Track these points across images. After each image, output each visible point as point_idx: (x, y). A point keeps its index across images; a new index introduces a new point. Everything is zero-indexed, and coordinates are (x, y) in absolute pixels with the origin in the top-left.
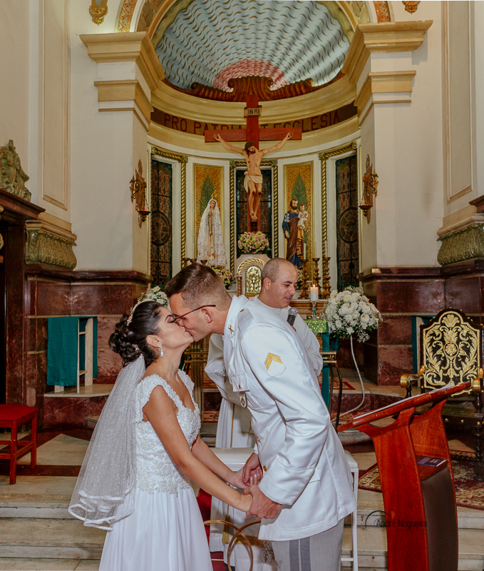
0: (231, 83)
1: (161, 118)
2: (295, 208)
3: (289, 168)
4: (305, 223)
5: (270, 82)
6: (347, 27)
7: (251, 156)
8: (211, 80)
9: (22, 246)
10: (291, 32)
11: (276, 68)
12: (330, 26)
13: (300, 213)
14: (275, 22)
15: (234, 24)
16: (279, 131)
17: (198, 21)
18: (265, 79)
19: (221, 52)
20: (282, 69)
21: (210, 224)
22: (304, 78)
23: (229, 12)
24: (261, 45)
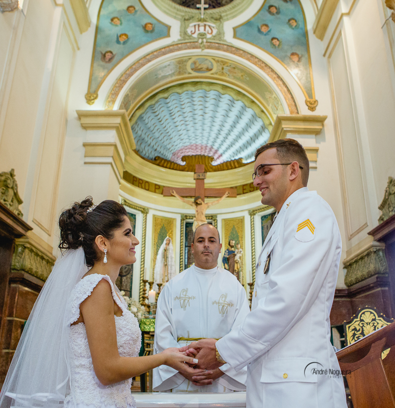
0: (184, 159)
1: (129, 178)
2: (232, 247)
3: (226, 222)
4: (240, 258)
5: (212, 159)
6: (267, 122)
7: (199, 206)
8: (169, 156)
10: (227, 127)
11: (216, 151)
12: (255, 123)
13: (236, 251)
14: (216, 120)
15: (187, 119)
16: (217, 194)
17: (162, 115)
18: (209, 157)
19: (177, 137)
20: (220, 151)
21: (165, 257)
22: (237, 158)
23: (184, 111)
24: (206, 134)
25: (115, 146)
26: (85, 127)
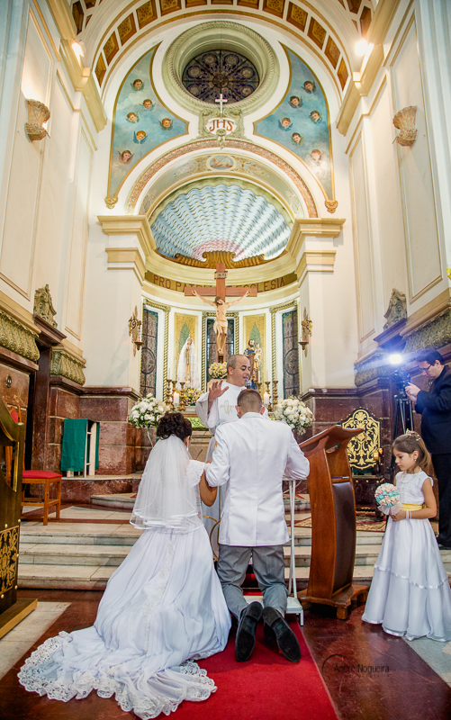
0: (205, 255)
1: (152, 278)
2: (252, 346)
3: (247, 318)
4: (259, 357)
5: (234, 255)
6: (288, 220)
7: (220, 306)
8: (190, 252)
9: (49, 362)
10: (249, 221)
11: (238, 246)
12: (277, 219)
13: (256, 350)
14: (237, 214)
15: (207, 214)
16: (239, 291)
17: (181, 211)
18: (230, 253)
19: (198, 233)
20: (242, 247)
21: (187, 356)
22: (258, 254)
23: (205, 206)
24: (227, 229)
25: (137, 251)
26: (107, 233)
